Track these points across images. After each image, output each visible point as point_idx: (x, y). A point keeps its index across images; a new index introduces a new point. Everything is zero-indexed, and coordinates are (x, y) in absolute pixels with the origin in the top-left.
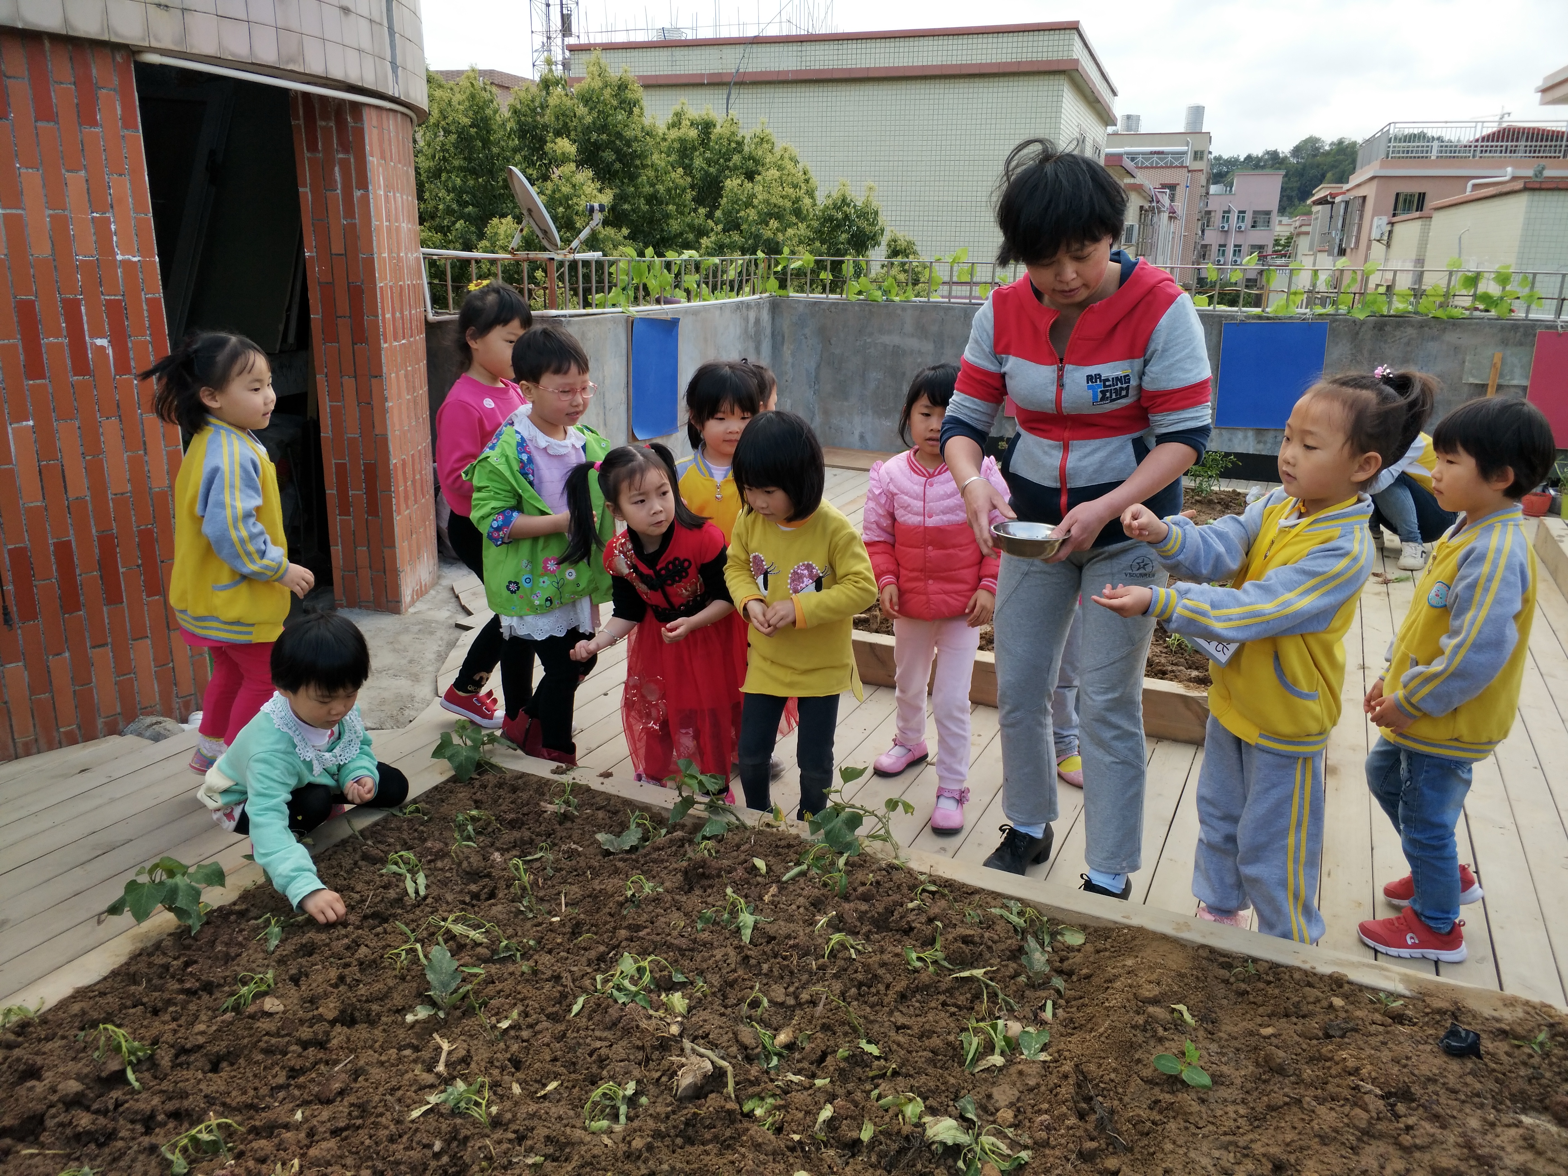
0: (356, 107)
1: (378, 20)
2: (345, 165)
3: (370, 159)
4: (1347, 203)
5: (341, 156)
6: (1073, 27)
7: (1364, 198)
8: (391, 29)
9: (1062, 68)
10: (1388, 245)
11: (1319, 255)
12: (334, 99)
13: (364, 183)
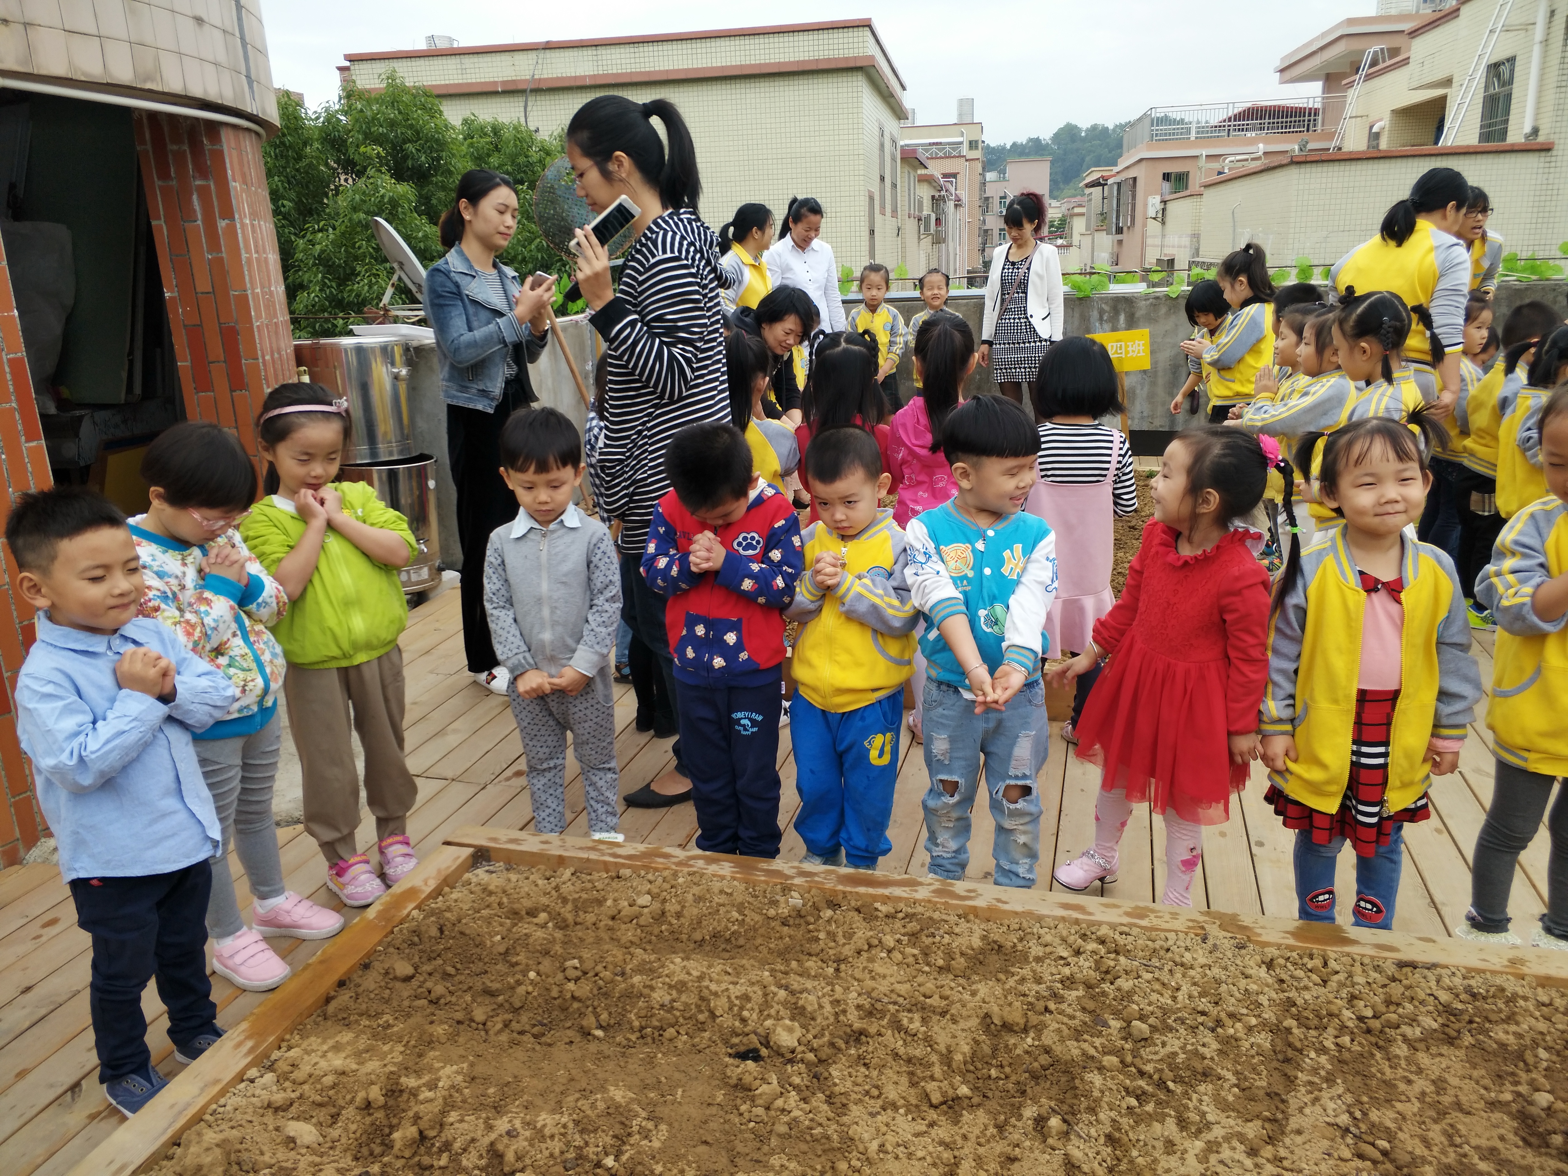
0: (213, 127)
1: (230, 30)
2: (204, 193)
3: (233, 184)
4: (1119, 184)
5: (198, 183)
6: (866, 25)
7: (1135, 179)
8: (242, 38)
9: (859, 64)
10: (1163, 223)
11: (1097, 235)
12: (186, 118)
13: (228, 213)
